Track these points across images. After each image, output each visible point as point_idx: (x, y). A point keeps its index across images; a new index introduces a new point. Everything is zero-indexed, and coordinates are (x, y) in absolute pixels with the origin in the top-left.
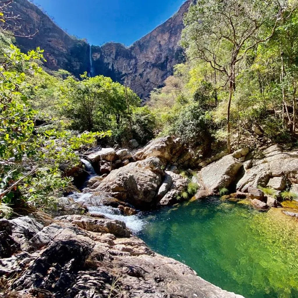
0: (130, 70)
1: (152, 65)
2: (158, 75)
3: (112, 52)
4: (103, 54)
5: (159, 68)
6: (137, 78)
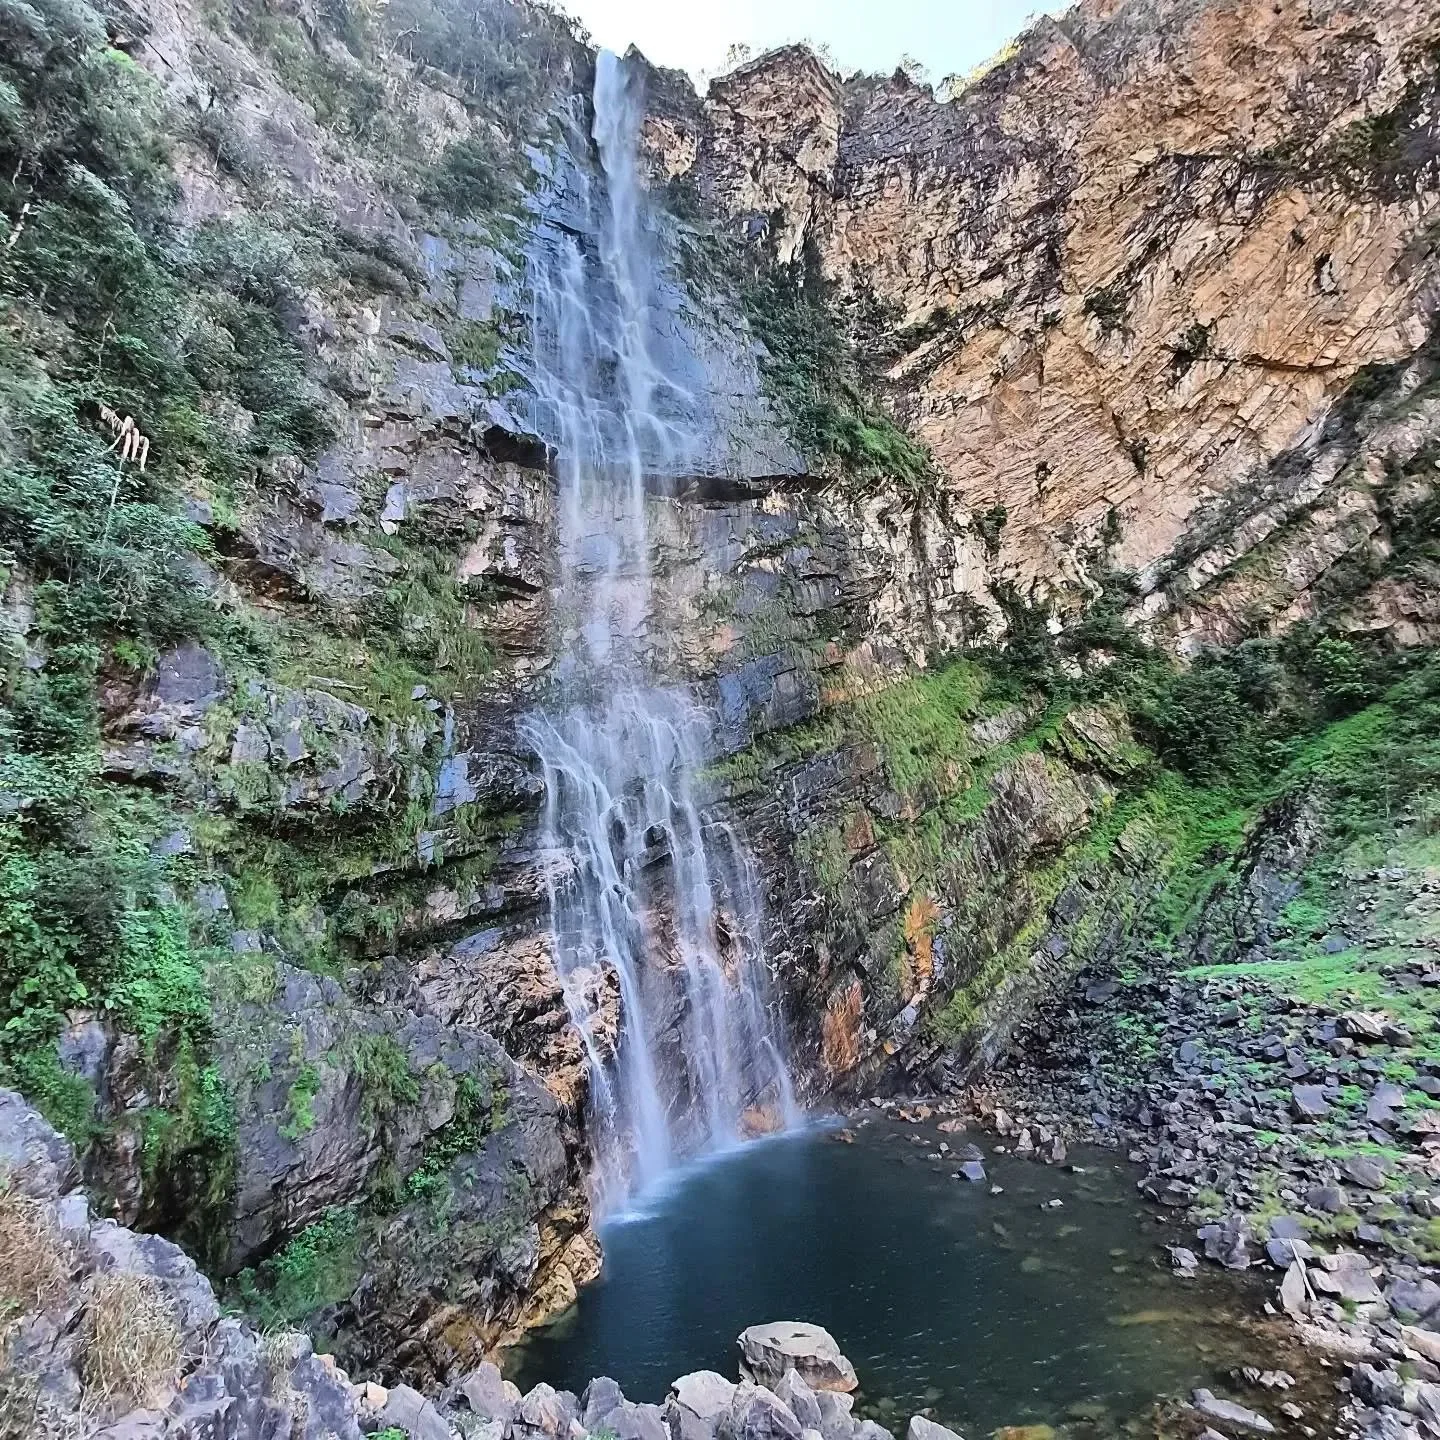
0: (985, 276)
1: (1246, 168)
2: (1322, 261)
3: (815, 122)
4: (721, 144)
5: (1347, 185)
6: (1059, 342)
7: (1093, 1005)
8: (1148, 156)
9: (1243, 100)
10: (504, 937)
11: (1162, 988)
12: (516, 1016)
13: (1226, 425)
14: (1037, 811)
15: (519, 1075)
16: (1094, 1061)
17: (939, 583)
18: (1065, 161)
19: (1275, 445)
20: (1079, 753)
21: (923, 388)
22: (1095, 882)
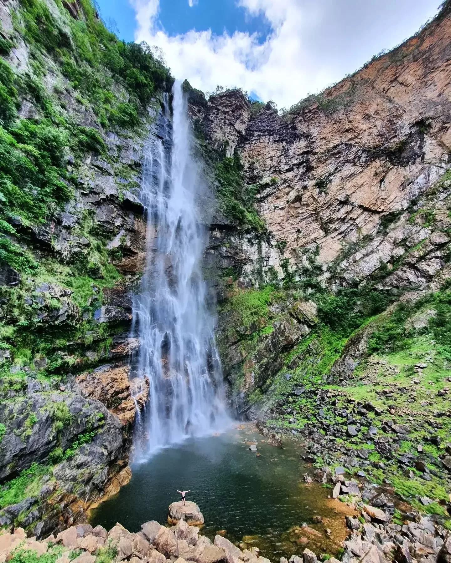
1: (364, 150)
2: (382, 180)
3: (241, 115)
4: (212, 117)
5: (391, 160)
7: (297, 395)
8: (337, 142)
9: (365, 130)
10: (111, 367)
11: (316, 392)
12: (112, 394)
13: (351, 225)
14: (287, 334)
15: (109, 416)
16: (294, 413)
17: (265, 262)
18: (314, 140)
19: (365, 232)
20: (301, 318)
21: (266, 202)
22: (301, 357)
